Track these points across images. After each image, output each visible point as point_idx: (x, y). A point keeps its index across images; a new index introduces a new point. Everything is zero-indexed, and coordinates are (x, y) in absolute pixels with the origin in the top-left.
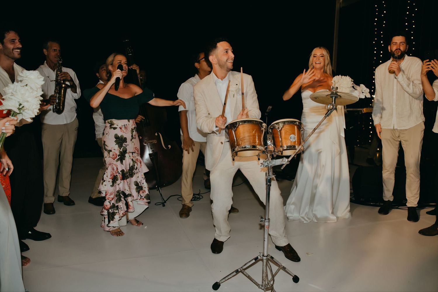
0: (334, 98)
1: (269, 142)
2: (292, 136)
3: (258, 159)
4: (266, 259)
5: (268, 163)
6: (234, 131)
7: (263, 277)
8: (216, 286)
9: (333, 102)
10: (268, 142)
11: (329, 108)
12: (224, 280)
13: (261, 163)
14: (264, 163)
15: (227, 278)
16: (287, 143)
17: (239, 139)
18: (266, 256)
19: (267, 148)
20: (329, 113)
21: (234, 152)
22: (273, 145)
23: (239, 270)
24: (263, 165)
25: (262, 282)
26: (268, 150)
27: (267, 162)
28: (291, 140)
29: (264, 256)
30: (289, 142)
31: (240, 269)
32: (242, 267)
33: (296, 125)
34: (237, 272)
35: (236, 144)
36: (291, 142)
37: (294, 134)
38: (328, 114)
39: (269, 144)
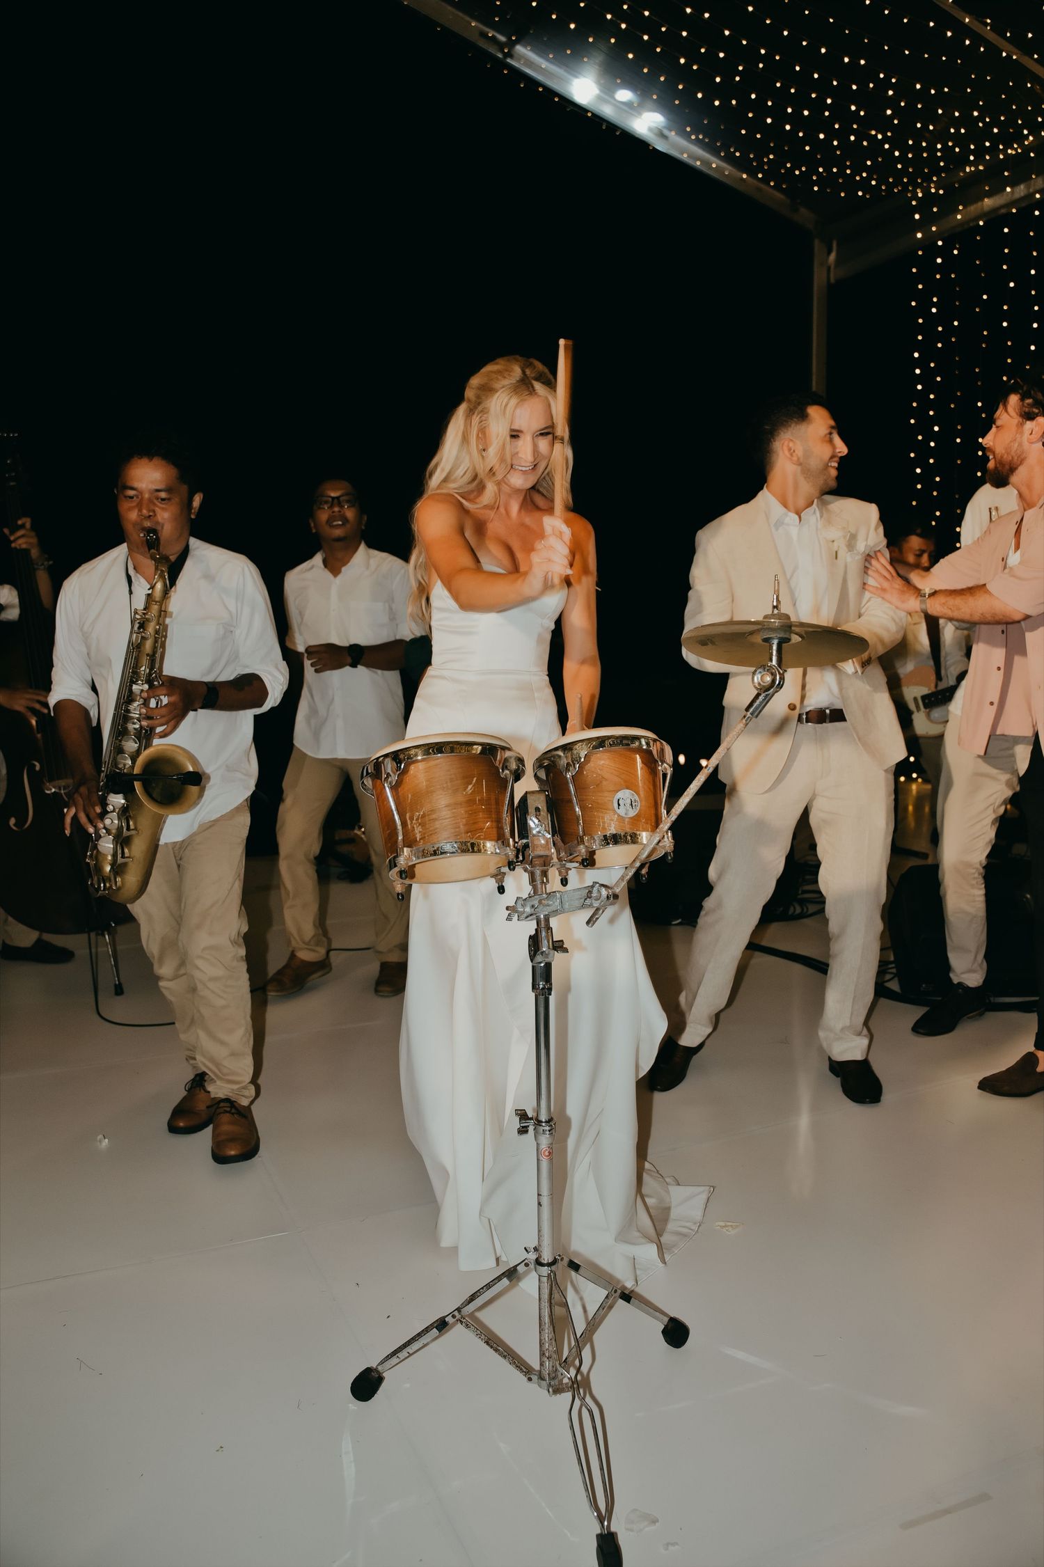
0: (775, 642)
1: (536, 821)
2: (625, 795)
3: (499, 888)
4: (549, 1276)
5: (533, 906)
6: (392, 788)
7: (541, 1345)
8: (366, 1386)
9: (774, 658)
10: (531, 824)
11: (759, 684)
12: (394, 1360)
13: (507, 908)
14: (520, 902)
15: (403, 1354)
16: (604, 823)
17: (411, 819)
18: (549, 1265)
19: (526, 846)
20: (758, 702)
21: (396, 870)
22: (549, 836)
23: (449, 1319)
24: (517, 912)
25: (542, 1364)
26: (531, 853)
27: (532, 903)
28: (622, 812)
29: (542, 1265)
30: (613, 820)
31: (454, 1317)
32: (459, 1310)
33: (639, 750)
34: (442, 1325)
35: (400, 838)
36: (621, 818)
37: (630, 785)
38: (757, 708)
39: (534, 832)
